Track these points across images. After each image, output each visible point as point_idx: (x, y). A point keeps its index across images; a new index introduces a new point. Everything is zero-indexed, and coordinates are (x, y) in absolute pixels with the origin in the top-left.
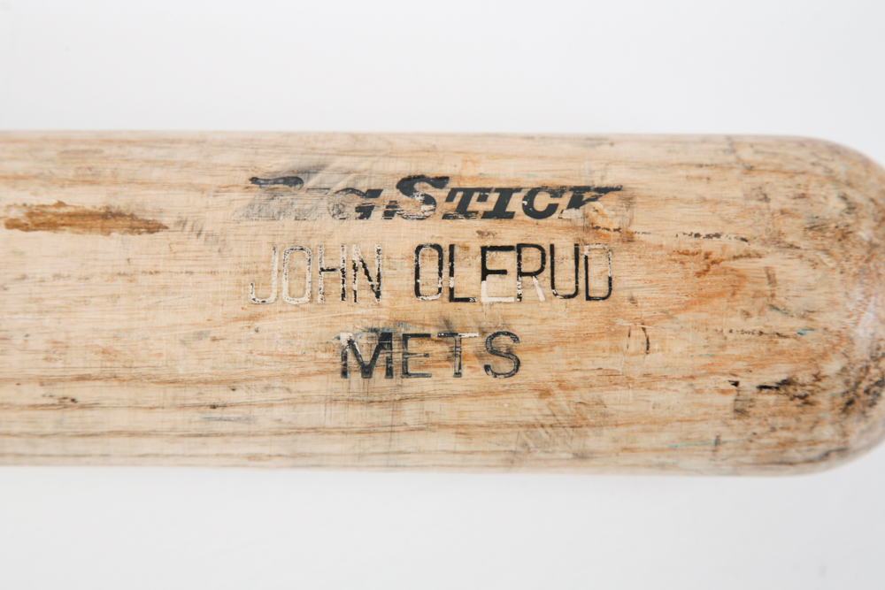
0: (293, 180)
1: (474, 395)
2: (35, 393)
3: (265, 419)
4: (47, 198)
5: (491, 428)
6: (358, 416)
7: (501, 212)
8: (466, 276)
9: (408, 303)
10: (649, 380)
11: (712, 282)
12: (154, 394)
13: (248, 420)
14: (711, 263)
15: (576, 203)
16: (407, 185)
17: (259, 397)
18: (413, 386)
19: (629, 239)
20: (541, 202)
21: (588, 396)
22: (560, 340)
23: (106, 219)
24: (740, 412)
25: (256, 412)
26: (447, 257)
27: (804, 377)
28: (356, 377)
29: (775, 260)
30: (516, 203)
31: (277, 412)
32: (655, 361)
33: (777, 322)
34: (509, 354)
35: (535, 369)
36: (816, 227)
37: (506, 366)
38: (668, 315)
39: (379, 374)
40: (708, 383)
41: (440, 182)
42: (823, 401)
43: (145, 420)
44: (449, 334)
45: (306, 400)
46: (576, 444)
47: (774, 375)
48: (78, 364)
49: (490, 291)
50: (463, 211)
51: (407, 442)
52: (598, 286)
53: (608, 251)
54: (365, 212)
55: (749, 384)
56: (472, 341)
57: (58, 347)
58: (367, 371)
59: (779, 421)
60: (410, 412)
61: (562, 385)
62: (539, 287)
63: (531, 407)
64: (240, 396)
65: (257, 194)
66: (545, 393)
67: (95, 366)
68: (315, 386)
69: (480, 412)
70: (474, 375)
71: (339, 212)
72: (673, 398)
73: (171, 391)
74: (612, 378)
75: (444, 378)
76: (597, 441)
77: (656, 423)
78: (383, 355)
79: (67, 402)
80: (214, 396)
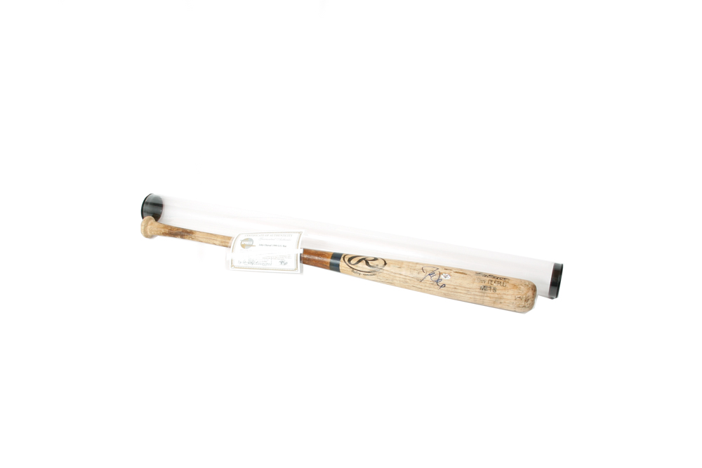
0: (479, 274)
1: (491, 293)
3: (473, 293)
4: (457, 271)
7: (497, 279)
8: (493, 283)
9: (487, 284)
10: (507, 295)
13: (471, 293)
14: (515, 286)
15: (504, 279)
16: (489, 275)
18: (486, 292)
19: (508, 282)
20: (501, 279)
21: (502, 295)
22: (500, 290)
23: (462, 273)
24: (515, 300)
26: (491, 281)
27: (522, 297)
28: (481, 290)
29: (521, 286)
30: (499, 278)
35: (497, 292)
36: (525, 285)
37: (494, 291)
38: (510, 289)
39: (483, 290)
40: (513, 296)
41: (492, 276)
43: (462, 291)
47: (519, 296)
49: (495, 284)
50: (494, 278)
51: (485, 298)
52: (505, 286)
53: (506, 283)
54: (485, 277)
55: (516, 297)
56: (492, 288)
59: (519, 301)
60: (485, 295)
62: (499, 285)
63: (496, 296)
64: (471, 290)
65: (476, 274)
66: (498, 294)
68: (477, 290)
70: (492, 291)
71: (483, 276)
72: (509, 297)
73: (465, 289)
74: (505, 294)
75: (489, 291)
76: (502, 301)
77: (508, 300)
78: (484, 288)
79: (455, 288)
80: (468, 290)
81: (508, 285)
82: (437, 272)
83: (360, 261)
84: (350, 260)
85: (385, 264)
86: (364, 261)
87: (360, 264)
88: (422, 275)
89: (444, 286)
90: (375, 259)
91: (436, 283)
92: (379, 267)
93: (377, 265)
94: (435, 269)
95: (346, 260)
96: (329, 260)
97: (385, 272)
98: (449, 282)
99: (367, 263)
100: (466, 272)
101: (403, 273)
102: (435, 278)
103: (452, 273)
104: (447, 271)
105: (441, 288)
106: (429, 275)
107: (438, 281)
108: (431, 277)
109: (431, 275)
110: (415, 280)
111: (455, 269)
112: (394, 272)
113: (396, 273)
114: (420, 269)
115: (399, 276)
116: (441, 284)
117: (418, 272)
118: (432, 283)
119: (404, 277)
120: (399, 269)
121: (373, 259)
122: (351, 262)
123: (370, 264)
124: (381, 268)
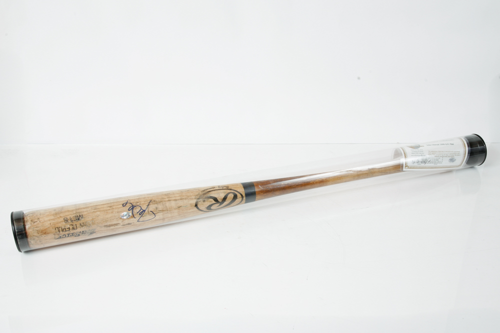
1: (68, 215)
2: (114, 207)
3: (90, 208)
4: (116, 227)
5: (65, 212)
6: (80, 211)
7: (68, 234)
8: (71, 227)
9: (77, 223)
10: (49, 220)
11: (45, 231)
12: (102, 209)
13: (92, 208)
14: (45, 233)
15: (60, 237)
16: (79, 235)
17: (91, 211)
18: (75, 215)
19: (54, 234)
20: (64, 236)
21: (56, 217)
22: (60, 223)
23: (110, 226)
24: (39, 218)
26: (73, 229)
30: (67, 236)
32: (49, 222)
33: (37, 229)
35: (62, 219)
37: (65, 219)
38: (49, 227)
40: (43, 221)
41: (76, 236)
43: (102, 206)
44: (72, 221)
45: (86, 211)
47: (36, 223)
48: (110, 211)
49: (68, 226)
50: (73, 234)
51: (74, 208)
52: (57, 229)
53: (56, 233)
54: (83, 232)
55: (38, 222)
56: (69, 221)
57: (112, 212)
58: (80, 216)
60: (75, 212)
61: (58, 218)
62: (63, 228)
63: (62, 215)
64: (93, 211)
65: (95, 231)
66: (61, 217)
67: (108, 211)
68: (86, 213)
69: (67, 214)
70: (68, 217)
71: (86, 231)
72: (46, 219)
73: (100, 210)
74: (53, 220)
75: (72, 216)
76: (54, 212)
77: (47, 216)
78: (78, 218)
79: (110, 207)
80: (96, 210)
81: (53, 230)
82: (137, 217)
83: (225, 199)
84: (235, 197)
85: (196, 205)
86: (220, 201)
87: (222, 196)
88: (152, 207)
90: (209, 208)
91: (134, 204)
92: (201, 200)
93: (204, 201)
94: (141, 219)
95: (239, 196)
96: (257, 190)
97: (193, 197)
98: (119, 210)
99: (216, 200)
100: (106, 228)
101: (173, 203)
102: (137, 210)
103: (120, 222)
104: (127, 222)
105: (126, 202)
106: (144, 211)
107: (133, 207)
108: (141, 209)
109: (142, 212)
110: (157, 200)
111: (120, 228)
112: (184, 200)
113: (181, 199)
114: (157, 213)
115: (177, 198)
116: (129, 206)
117: (158, 209)
118: (138, 204)
119: (171, 199)
120: (179, 205)
121: (212, 208)
122: (233, 196)
123: (212, 200)
124: (199, 200)
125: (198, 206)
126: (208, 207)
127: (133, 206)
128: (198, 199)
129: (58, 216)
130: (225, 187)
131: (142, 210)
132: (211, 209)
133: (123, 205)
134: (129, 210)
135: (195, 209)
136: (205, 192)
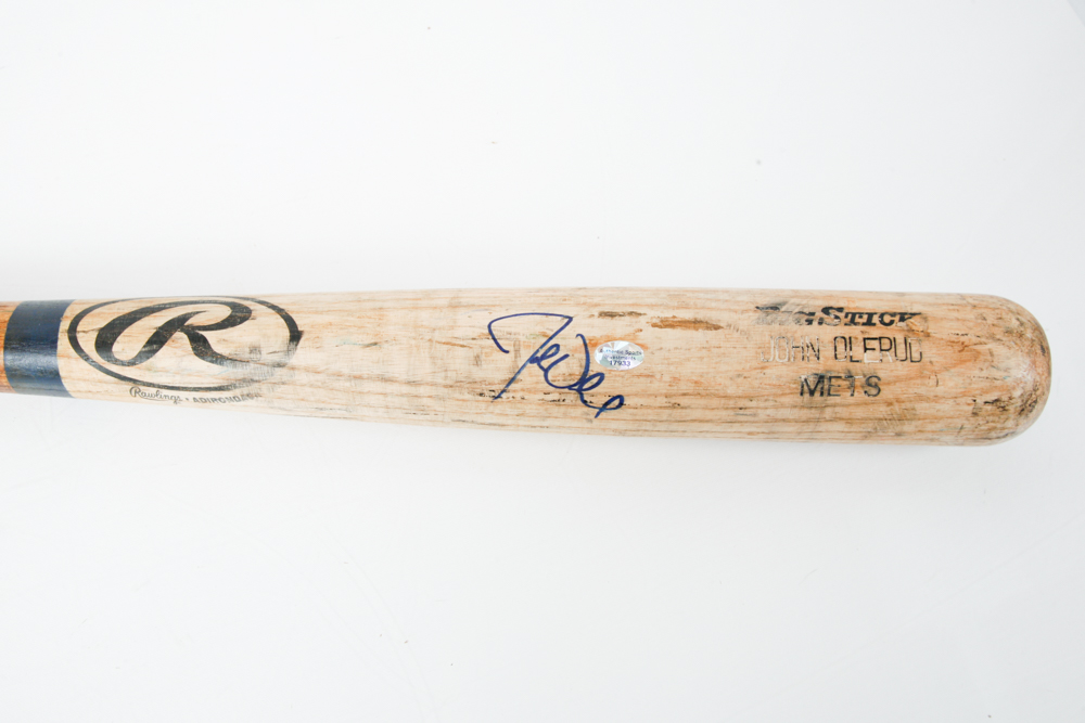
0: (775, 308)
1: (858, 405)
2: (662, 401)
3: (762, 415)
4: (668, 314)
5: (864, 420)
6: (804, 414)
7: (869, 323)
8: (857, 351)
9: (832, 363)
10: (937, 399)
11: (965, 355)
12: (715, 402)
13: (755, 415)
14: (964, 347)
15: (902, 319)
16: (826, 310)
17: (762, 404)
18: (831, 400)
19: (928, 335)
20: (887, 319)
21: (908, 405)
22: (898, 380)
23: (696, 324)
24: (975, 414)
25: (759, 411)
26: (848, 342)
27: (1005, 398)
28: (807, 396)
29: (992, 345)
30: (876, 319)
31: (768, 412)
32: (940, 390)
33: (994, 373)
34: (876, 386)
35: (886, 393)
36: (1009, 332)
37: (874, 391)
38: (947, 369)
39: (817, 394)
40: (963, 400)
41: (840, 309)
42: (1011, 408)
43: (709, 415)
44: (850, 377)
45: (783, 406)
46: (898, 429)
47: (991, 398)
48: (683, 387)
49: (868, 357)
50: (853, 322)
51: (823, 427)
52: (916, 356)
53: (919, 341)
54: (810, 322)
55: (980, 401)
56: (860, 379)
57: (676, 380)
58: (812, 393)
59: (991, 418)
60: (828, 413)
61: (898, 401)
62: (889, 356)
63: (882, 410)
64: (753, 404)
65: (760, 314)
66: (890, 404)
67: (690, 388)
68: (787, 400)
69: (859, 413)
70: (859, 395)
71: (798, 322)
72: (946, 407)
73: (723, 401)
74: (920, 398)
75: (845, 397)
76: (909, 427)
77: (937, 419)
78: (820, 386)
79: (676, 406)
80: (742, 403)
81: (930, 352)
82: (568, 341)
83: (158, 340)
84: (105, 341)
85: (296, 336)
86: (180, 337)
87: (165, 356)
88: (497, 368)
89: (618, 401)
90: (239, 314)
91: (572, 396)
92: (266, 357)
93: (255, 349)
94: (555, 324)
95: (88, 342)
97: (302, 377)
98: (642, 384)
99: (200, 346)
101: (399, 369)
102: (568, 370)
103: (649, 335)
104: (619, 326)
105: (603, 415)
106: (534, 360)
107: (582, 384)
108: (546, 371)
109: (544, 357)
110: (467, 396)
111: (652, 306)
112: (346, 371)
113: (359, 378)
114: (480, 337)
115: (379, 387)
116: (598, 396)
117: (471, 354)
118: (555, 396)
119: (406, 389)
120: (373, 353)
121: (226, 312)
122: (116, 348)
123: (217, 348)
124: (276, 358)
125: (286, 333)
126: (243, 320)
127: (580, 391)
128: (280, 365)
129: (897, 407)
130: (150, 396)
131: (545, 363)
132: (233, 306)
133: (621, 404)
134: (601, 376)
135: (301, 324)
136: (245, 390)
